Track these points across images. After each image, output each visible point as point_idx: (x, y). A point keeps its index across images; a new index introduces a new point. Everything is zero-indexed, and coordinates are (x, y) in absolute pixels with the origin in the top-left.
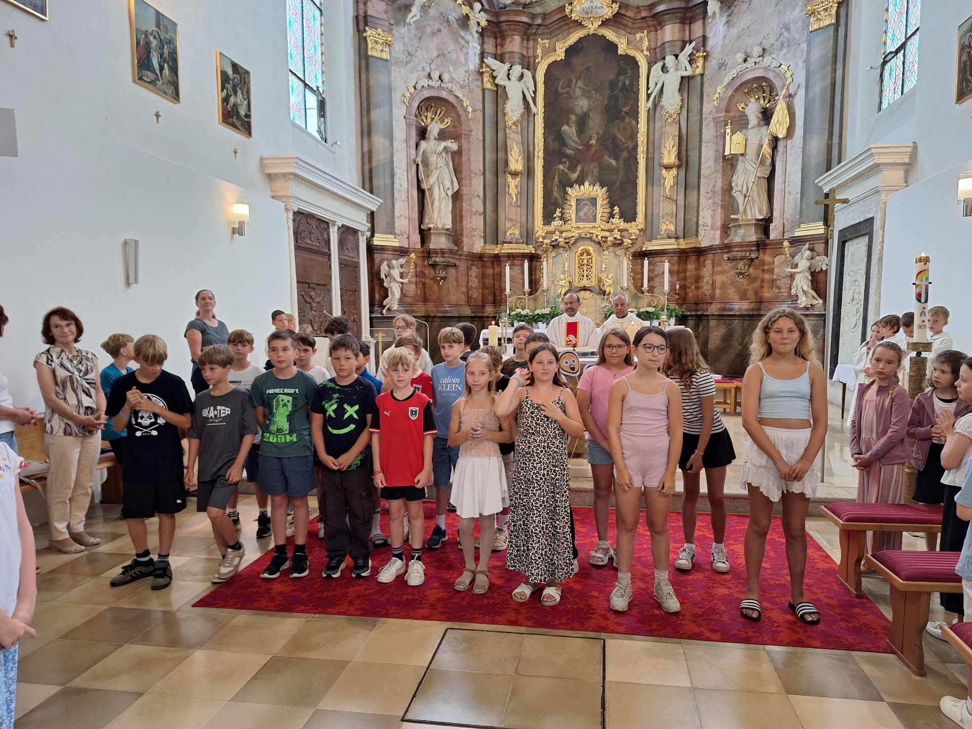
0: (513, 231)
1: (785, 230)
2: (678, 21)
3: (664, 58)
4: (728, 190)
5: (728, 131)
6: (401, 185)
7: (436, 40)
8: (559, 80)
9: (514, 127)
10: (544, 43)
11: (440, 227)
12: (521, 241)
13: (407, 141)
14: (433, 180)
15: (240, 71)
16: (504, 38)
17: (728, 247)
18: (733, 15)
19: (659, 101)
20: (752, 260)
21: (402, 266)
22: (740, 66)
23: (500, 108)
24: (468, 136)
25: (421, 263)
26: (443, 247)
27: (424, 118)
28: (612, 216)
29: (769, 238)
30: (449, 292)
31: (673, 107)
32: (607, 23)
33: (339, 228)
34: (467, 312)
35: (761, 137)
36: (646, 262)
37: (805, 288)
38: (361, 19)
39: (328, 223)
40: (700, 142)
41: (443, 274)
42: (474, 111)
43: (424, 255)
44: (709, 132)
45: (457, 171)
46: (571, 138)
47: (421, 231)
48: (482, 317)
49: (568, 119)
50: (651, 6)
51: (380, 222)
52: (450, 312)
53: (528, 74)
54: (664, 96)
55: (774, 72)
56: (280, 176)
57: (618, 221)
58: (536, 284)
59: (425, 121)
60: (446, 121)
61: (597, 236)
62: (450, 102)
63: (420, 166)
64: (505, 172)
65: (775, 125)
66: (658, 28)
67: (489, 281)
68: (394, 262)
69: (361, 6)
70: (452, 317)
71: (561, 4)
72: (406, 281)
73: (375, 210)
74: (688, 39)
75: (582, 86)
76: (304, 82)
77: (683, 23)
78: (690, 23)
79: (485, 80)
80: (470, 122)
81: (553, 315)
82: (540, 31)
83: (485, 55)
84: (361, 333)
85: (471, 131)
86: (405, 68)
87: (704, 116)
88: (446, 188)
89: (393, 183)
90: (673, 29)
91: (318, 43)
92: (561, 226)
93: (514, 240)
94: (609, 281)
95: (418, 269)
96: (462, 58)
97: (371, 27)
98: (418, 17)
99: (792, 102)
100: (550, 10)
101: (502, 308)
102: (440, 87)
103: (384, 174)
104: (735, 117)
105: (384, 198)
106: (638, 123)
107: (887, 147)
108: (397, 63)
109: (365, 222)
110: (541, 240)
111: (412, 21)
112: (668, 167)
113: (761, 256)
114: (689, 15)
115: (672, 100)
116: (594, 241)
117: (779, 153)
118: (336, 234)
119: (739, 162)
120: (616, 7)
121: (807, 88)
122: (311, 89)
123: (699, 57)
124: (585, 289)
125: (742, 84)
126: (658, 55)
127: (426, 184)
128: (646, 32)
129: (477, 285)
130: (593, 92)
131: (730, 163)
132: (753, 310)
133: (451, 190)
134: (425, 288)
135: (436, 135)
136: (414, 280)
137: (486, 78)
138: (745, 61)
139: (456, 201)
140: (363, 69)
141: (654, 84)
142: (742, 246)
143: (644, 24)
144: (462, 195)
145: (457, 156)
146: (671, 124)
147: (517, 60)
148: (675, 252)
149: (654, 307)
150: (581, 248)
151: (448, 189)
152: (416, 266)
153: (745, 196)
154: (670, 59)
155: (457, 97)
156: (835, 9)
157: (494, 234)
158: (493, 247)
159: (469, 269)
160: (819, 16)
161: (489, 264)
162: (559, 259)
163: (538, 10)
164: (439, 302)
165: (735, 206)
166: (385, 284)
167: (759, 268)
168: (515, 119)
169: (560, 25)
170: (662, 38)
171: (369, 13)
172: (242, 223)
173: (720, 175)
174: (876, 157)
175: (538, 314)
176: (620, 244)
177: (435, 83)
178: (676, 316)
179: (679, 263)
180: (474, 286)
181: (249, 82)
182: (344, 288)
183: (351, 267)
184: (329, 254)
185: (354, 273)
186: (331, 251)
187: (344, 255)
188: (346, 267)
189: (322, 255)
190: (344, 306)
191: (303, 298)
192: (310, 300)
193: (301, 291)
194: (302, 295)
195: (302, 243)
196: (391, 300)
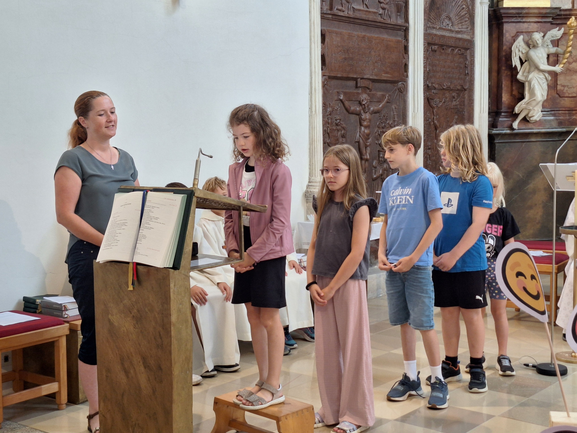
68: (537, 36)
72: (557, 68)
166: (520, 76)
182: (437, 86)
183: (454, 49)
184: (405, 28)
185: (461, 60)
186: (408, 23)
187: (440, 28)
188: (443, 49)
189: (390, 31)
190: (436, 116)
191: (342, 105)
192: (358, 109)
193: (338, 93)
194: (341, 100)
195: (343, 9)
196: (528, 103)
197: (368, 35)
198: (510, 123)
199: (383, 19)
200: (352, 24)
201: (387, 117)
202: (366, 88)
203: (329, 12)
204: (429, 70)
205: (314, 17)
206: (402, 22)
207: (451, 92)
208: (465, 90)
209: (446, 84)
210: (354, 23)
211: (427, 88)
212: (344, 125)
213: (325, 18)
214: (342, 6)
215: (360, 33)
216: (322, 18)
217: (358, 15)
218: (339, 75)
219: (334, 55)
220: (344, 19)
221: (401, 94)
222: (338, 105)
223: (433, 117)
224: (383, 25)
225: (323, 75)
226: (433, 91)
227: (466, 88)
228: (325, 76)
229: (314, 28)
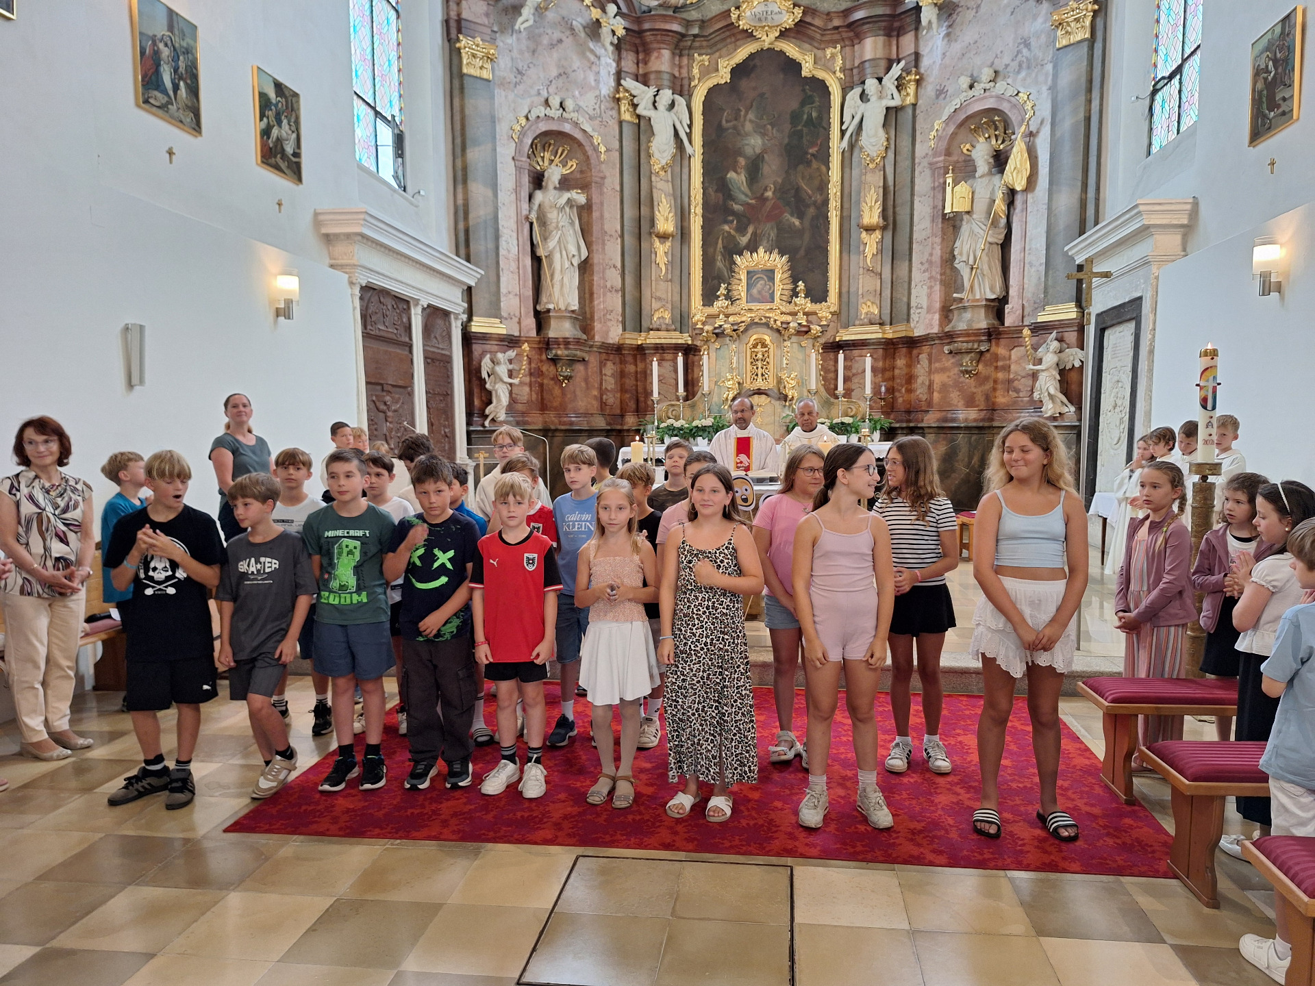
0: (662, 315)
1: (1026, 313)
2: (881, 32)
3: (863, 83)
4: (949, 259)
5: (949, 180)
6: (509, 251)
7: (555, 55)
8: (722, 110)
9: (662, 173)
10: (703, 60)
11: (563, 308)
12: (673, 327)
13: (516, 191)
14: (552, 244)
15: (287, 93)
16: (647, 51)
17: (949, 337)
18: (954, 26)
19: (857, 140)
20: (982, 353)
21: (510, 361)
22: (964, 94)
23: (642, 148)
24: (601, 185)
25: (536, 357)
26: (567, 336)
27: (539, 160)
28: (795, 294)
29: (1003, 324)
30: (575, 396)
31: (876, 148)
32: (787, 33)
33: (424, 309)
34: (600, 423)
35: (993, 189)
36: (841, 356)
37: (1052, 391)
38: (453, 24)
39: (408, 302)
40: (912, 195)
41: (566, 372)
42: (608, 150)
43: (541, 346)
44: (923, 182)
45: (586, 232)
46: (739, 189)
47: (537, 314)
48: (620, 431)
49: (736, 162)
50: (847, 12)
51: (480, 301)
52: (577, 424)
53: (680, 101)
54: (864, 133)
55: (1009, 102)
56: (342, 237)
57: (803, 301)
58: (693, 385)
59: (541, 163)
60: (570, 164)
61: (775, 321)
62: (575, 139)
63: (535, 224)
64: (650, 234)
65: (1012, 173)
66: (856, 41)
67: (630, 382)
68: (500, 356)
69: (453, 5)
70: (580, 431)
71: (725, 7)
72: (516, 381)
73: (473, 284)
74: (895, 57)
75: (753, 118)
76: (374, 108)
77: (888, 35)
78: (898, 36)
79: (623, 109)
80: (603, 166)
81: (717, 428)
82: (697, 44)
83: (623, 75)
84: (454, 452)
85: (604, 178)
86: (513, 91)
87: (917, 161)
88: (570, 256)
89: (497, 248)
90: (875, 42)
91: (393, 55)
92: (727, 307)
93: (664, 327)
94: (791, 382)
95: (533, 365)
96: (591, 78)
97: (466, 36)
98: (531, 22)
99: (1034, 142)
100: (710, 15)
101: (648, 418)
102: (561, 118)
103: (486, 235)
104: (958, 162)
105: (486, 269)
106: (828, 169)
107: (1160, 204)
108: (502, 84)
109: (459, 301)
110: (699, 326)
111: (522, 27)
112: (869, 229)
113: (994, 349)
114: (896, 24)
115: (874, 139)
116: (772, 328)
117: (1017, 211)
118: (419, 318)
119: (964, 223)
120: (798, 13)
121: (1053, 124)
122: (384, 118)
123: (910, 81)
124: (759, 392)
125: (968, 118)
126: (856, 78)
127: (544, 249)
128: (839, 46)
129: (613, 386)
130: (769, 127)
131: (951, 223)
132: (983, 420)
133: (577, 258)
134: (542, 391)
135: (557, 182)
136: (527, 379)
137: (624, 106)
138: (971, 87)
139: (584, 273)
140: (456, 92)
141: (850, 117)
142: (968, 335)
143: (836, 37)
144: (592, 265)
145: (585, 212)
146: (873, 170)
147: (666, 83)
148: (878, 342)
149: (852, 417)
150: (755, 337)
151: (574, 256)
152: (530, 361)
153: (972, 269)
154: (871, 84)
155: (584, 131)
156: (1090, 18)
157: (636, 318)
158: (635, 335)
159: (602, 364)
160: (1069, 28)
161: (630, 359)
162: (724, 351)
163: (694, 15)
164: (562, 409)
165: (959, 282)
166: (488, 386)
167: (991, 364)
168: (664, 162)
169: (723, 36)
170: (861, 56)
171: (464, 15)
172: (289, 302)
173: (938, 240)
174: (1144, 217)
175: (697, 427)
176: (806, 332)
177: (555, 112)
178: (881, 429)
179: (885, 358)
180: (609, 388)
181: (299, 109)
182: (431, 391)
183: (441, 362)
185: (445, 371)
186: (412, 342)
187: (432, 346)
188: (434, 362)
189: (401, 346)
190: (432, 415)
192: (384, 408)
193: (372, 395)
194: (374, 401)
195: (373, 329)
196: (496, 407)
199: (397, 338)
204: (426, 378)
206: (408, 340)
207: (440, 396)
208: (448, 395)
211: (426, 393)
214: (372, 327)
218: (373, 381)
221: (410, 397)
224: (396, 341)
226: (429, 394)
227: (449, 392)
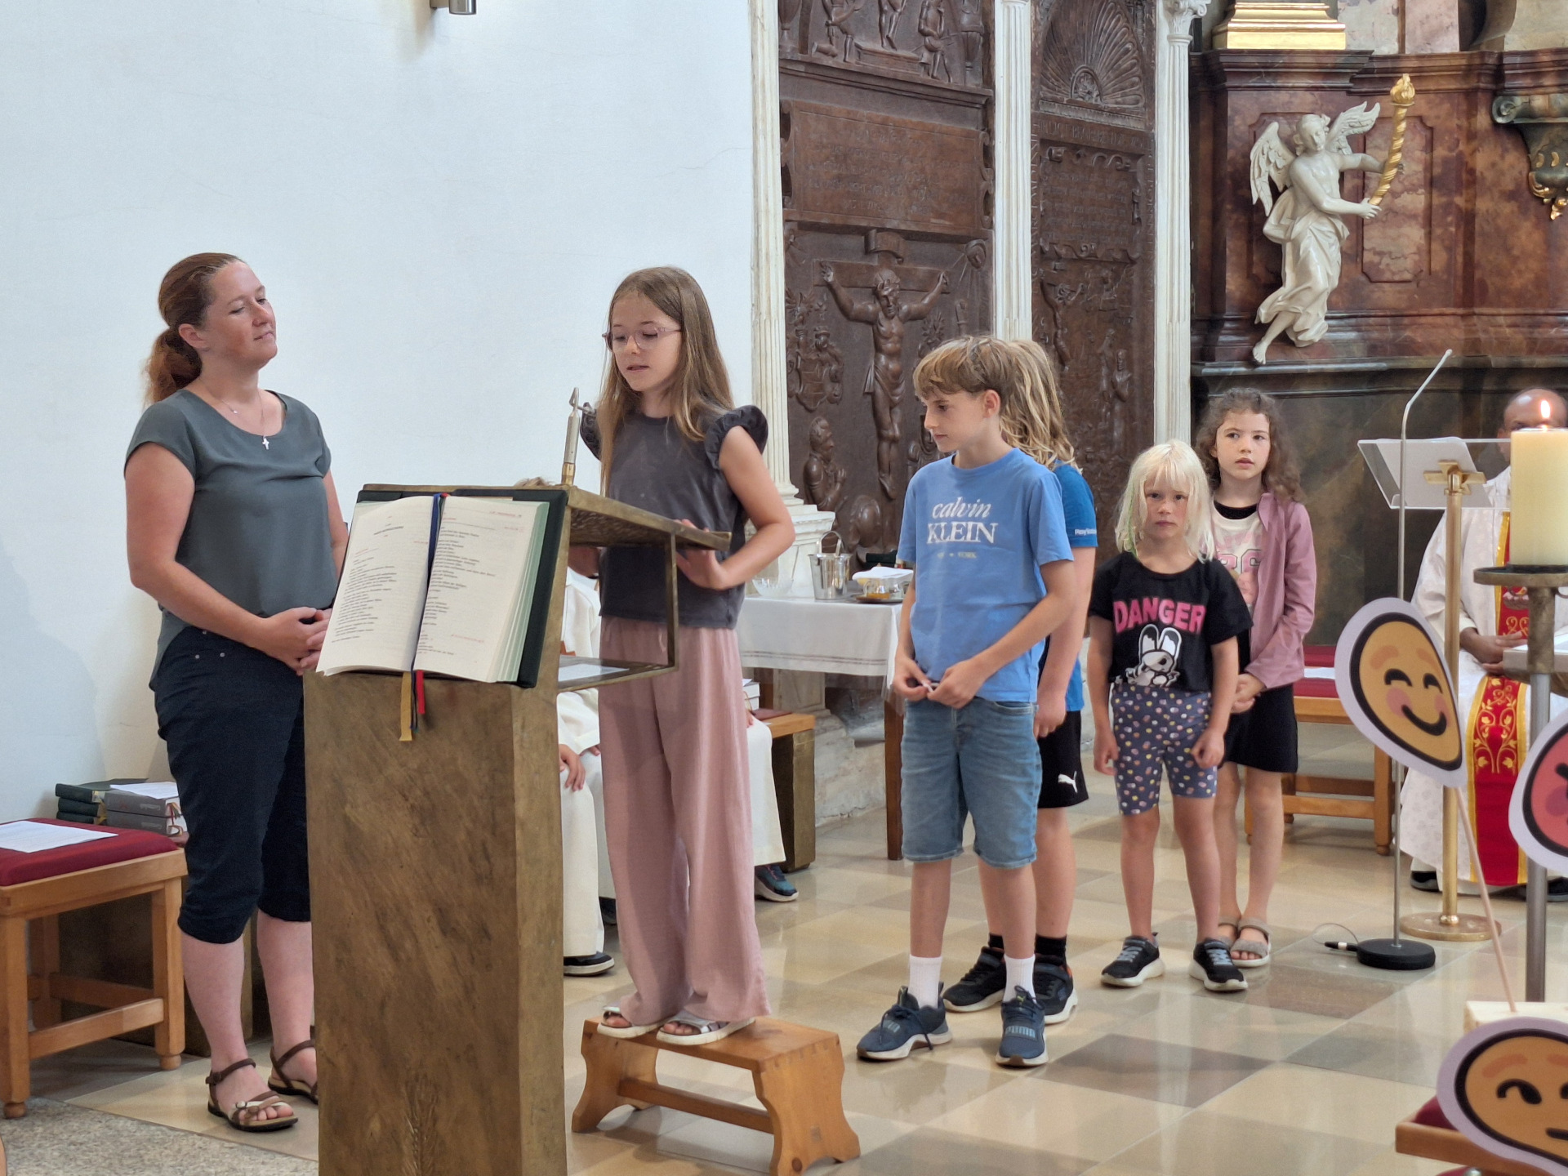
21: (1354, 142)
25: (1455, 122)
41: (1564, 171)
43: (1473, 83)
68: (1315, 124)
72: (1367, 207)
95: (1439, 151)
134: (1467, 239)
136: (1417, 201)
152: (1425, 136)
166: (1270, 228)
182: (1063, 251)
183: (1106, 156)
184: (983, 102)
185: (1123, 184)
186: (993, 88)
187: (1071, 102)
188: (1078, 156)
189: (947, 106)
190: (1062, 329)
191: (831, 296)
192: (871, 308)
193: (822, 266)
194: (829, 286)
195: (834, 49)
196: (1291, 298)
197: (895, 116)
198: (1246, 347)
199: (930, 78)
200: (854, 89)
201: (941, 329)
202: (891, 255)
203: (799, 56)
204: (1044, 210)
205: (763, 69)
206: (977, 85)
207: (1098, 267)
208: (1133, 262)
209: (1087, 247)
210: (861, 87)
211: (1040, 257)
212: (838, 351)
213: (789, 72)
214: (831, 43)
215: (874, 113)
216: (783, 72)
217: (870, 65)
218: (825, 221)
219: (811, 167)
220: (835, 74)
221: (976, 270)
222: (822, 298)
223: (1054, 330)
224: (931, 92)
225: (786, 221)
226: (1053, 263)
227: (1135, 256)
228: (789, 223)
229: (764, 98)
